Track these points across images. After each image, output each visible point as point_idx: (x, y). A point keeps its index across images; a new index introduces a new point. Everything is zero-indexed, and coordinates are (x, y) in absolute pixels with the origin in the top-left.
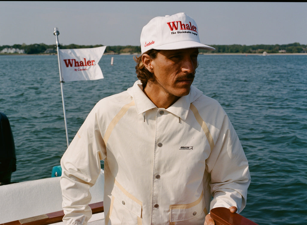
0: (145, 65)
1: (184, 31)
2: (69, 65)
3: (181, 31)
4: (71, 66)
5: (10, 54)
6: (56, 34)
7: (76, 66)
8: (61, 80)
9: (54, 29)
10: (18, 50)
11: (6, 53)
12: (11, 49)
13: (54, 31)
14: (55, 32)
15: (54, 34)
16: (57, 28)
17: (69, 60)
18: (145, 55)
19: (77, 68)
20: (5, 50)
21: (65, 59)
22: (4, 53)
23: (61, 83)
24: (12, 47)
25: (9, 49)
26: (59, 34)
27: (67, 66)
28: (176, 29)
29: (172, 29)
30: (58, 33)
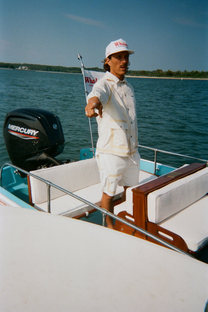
0: (108, 63)
1: (121, 46)
2: (87, 82)
3: (120, 46)
4: (88, 82)
6: (80, 58)
7: (90, 83)
8: (86, 91)
15: (79, 59)
16: (80, 55)
17: (87, 78)
18: (108, 58)
19: (91, 84)
23: (86, 93)
28: (118, 45)
29: (116, 45)
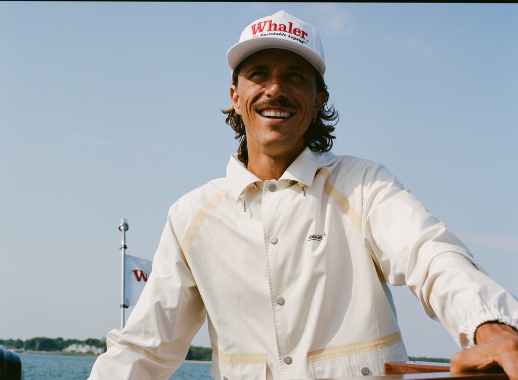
1: (272, 32)
2: (142, 279)
5: (80, 354)
9: (120, 220)
10: (94, 348)
11: (73, 351)
12: (83, 346)
13: (120, 223)
14: (121, 225)
15: (120, 228)
18: (232, 86)
20: (72, 348)
21: (135, 269)
22: (70, 351)
24: (84, 343)
25: (80, 346)
26: (128, 229)
27: (139, 280)
28: (261, 31)
29: (255, 33)
30: (126, 227)
